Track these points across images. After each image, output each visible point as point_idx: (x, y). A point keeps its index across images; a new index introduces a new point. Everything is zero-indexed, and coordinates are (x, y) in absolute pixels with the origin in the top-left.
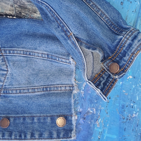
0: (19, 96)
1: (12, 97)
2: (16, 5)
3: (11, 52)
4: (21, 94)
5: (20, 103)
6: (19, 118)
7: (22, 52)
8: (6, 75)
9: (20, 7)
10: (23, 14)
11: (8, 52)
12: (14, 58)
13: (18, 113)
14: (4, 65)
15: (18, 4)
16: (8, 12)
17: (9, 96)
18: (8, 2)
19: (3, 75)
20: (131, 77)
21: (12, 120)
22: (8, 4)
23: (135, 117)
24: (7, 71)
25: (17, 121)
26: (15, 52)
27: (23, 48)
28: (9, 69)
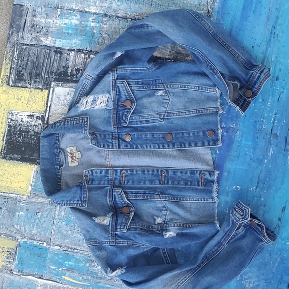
0: (178, 118)
1: (174, 118)
2: (173, 52)
3: (172, 86)
4: (180, 116)
5: (180, 123)
6: (179, 133)
7: (180, 86)
8: (168, 103)
9: (176, 52)
10: (179, 58)
11: (169, 86)
12: (173, 90)
13: (178, 131)
14: (166, 96)
15: (175, 50)
16: (167, 57)
17: (171, 118)
18: (167, 49)
19: (166, 103)
20: (261, 100)
21: (174, 135)
22: (167, 51)
23: (265, 128)
24: (169, 100)
25: (178, 136)
26: (175, 86)
27: (180, 83)
28: (170, 99)
